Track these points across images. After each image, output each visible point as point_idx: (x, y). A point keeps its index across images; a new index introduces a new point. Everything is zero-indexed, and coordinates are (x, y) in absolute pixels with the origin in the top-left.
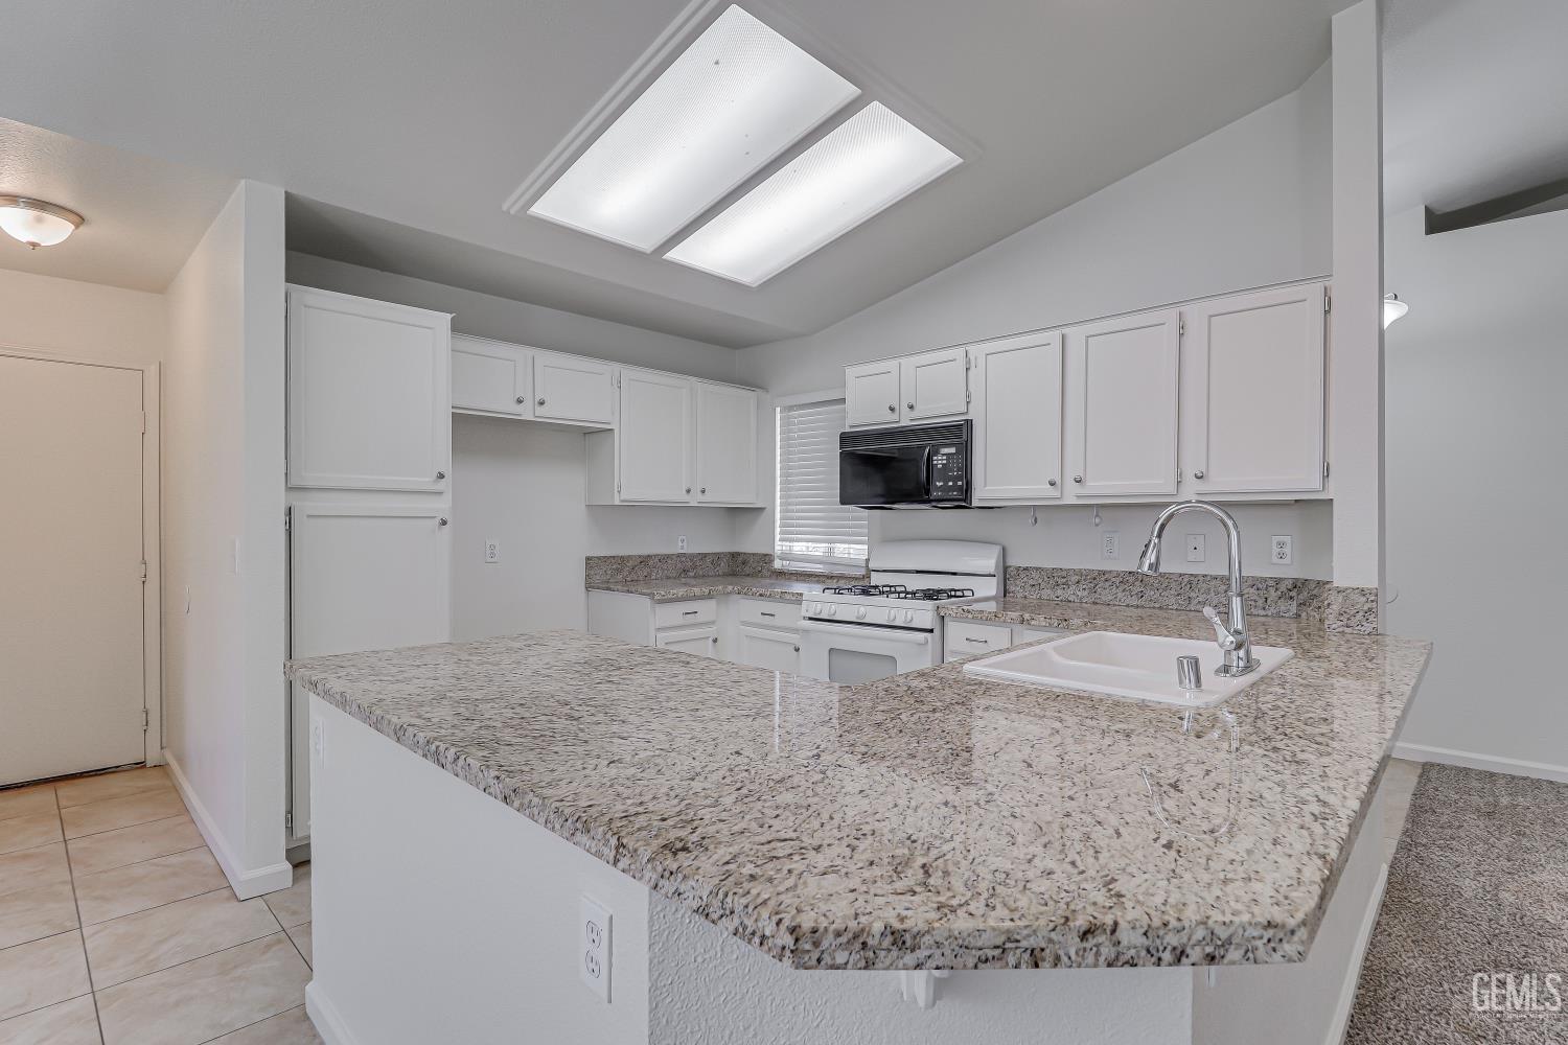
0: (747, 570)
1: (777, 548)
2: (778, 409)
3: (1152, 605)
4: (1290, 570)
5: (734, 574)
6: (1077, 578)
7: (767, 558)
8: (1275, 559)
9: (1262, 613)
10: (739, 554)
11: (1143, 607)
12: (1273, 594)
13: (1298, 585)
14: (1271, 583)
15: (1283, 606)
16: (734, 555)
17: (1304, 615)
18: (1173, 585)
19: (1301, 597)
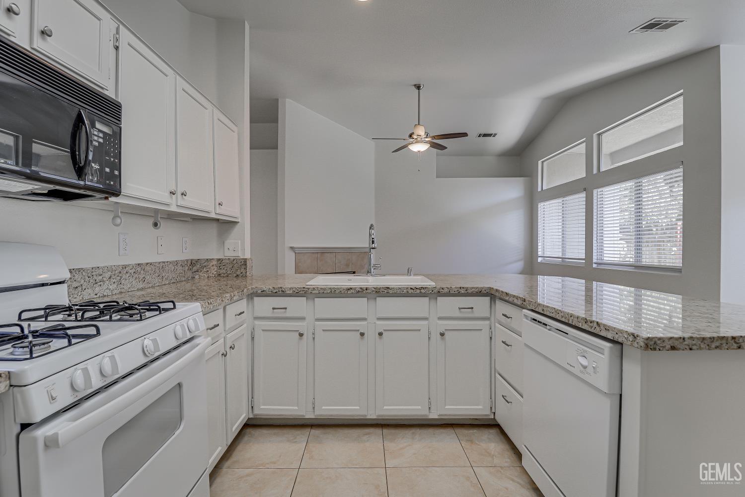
13: (193, 263)
17: (197, 277)
19: (195, 269)
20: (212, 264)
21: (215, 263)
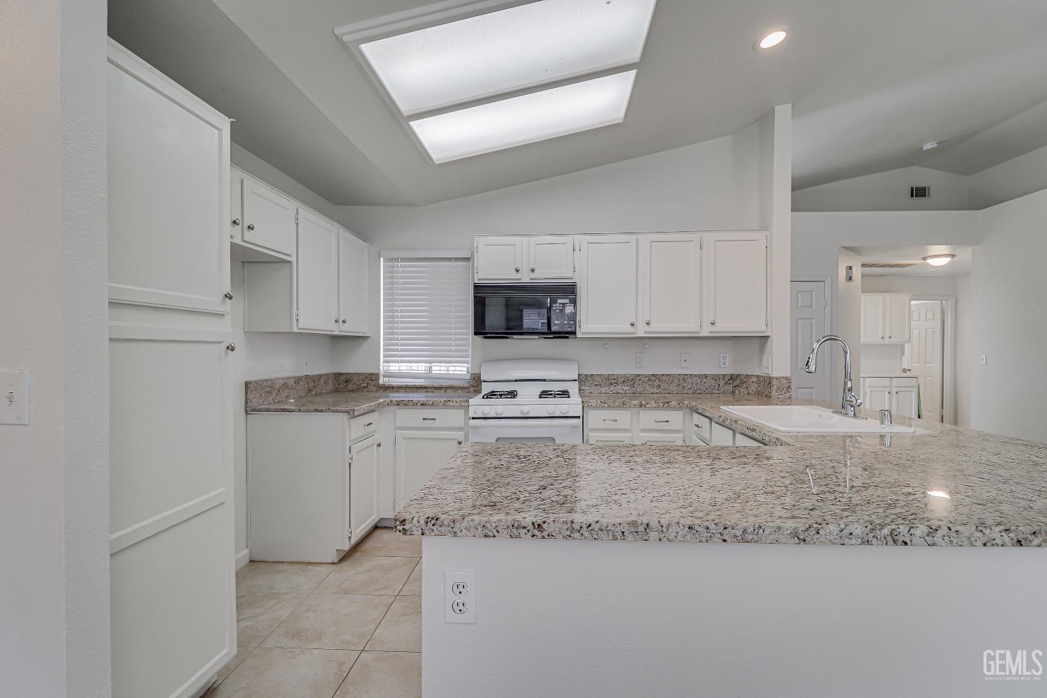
0: (351, 386)
1: (381, 368)
2: (382, 259)
3: (665, 392)
4: (729, 370)
5: (337, 391)
6: (622, 380)
7: (374, 377)
8: (722, 365)
9: (717, 392)
10: (341, 374)
11: (660, 393)
12: (722, 382)
13: (733, 378)
14: (721, 377)
15: (727, 387)
16: (338, 376)
17: (737, 392)
18: (675, 380)
19: (735, 383)
20: (751, 380)
21: (754, 379)
